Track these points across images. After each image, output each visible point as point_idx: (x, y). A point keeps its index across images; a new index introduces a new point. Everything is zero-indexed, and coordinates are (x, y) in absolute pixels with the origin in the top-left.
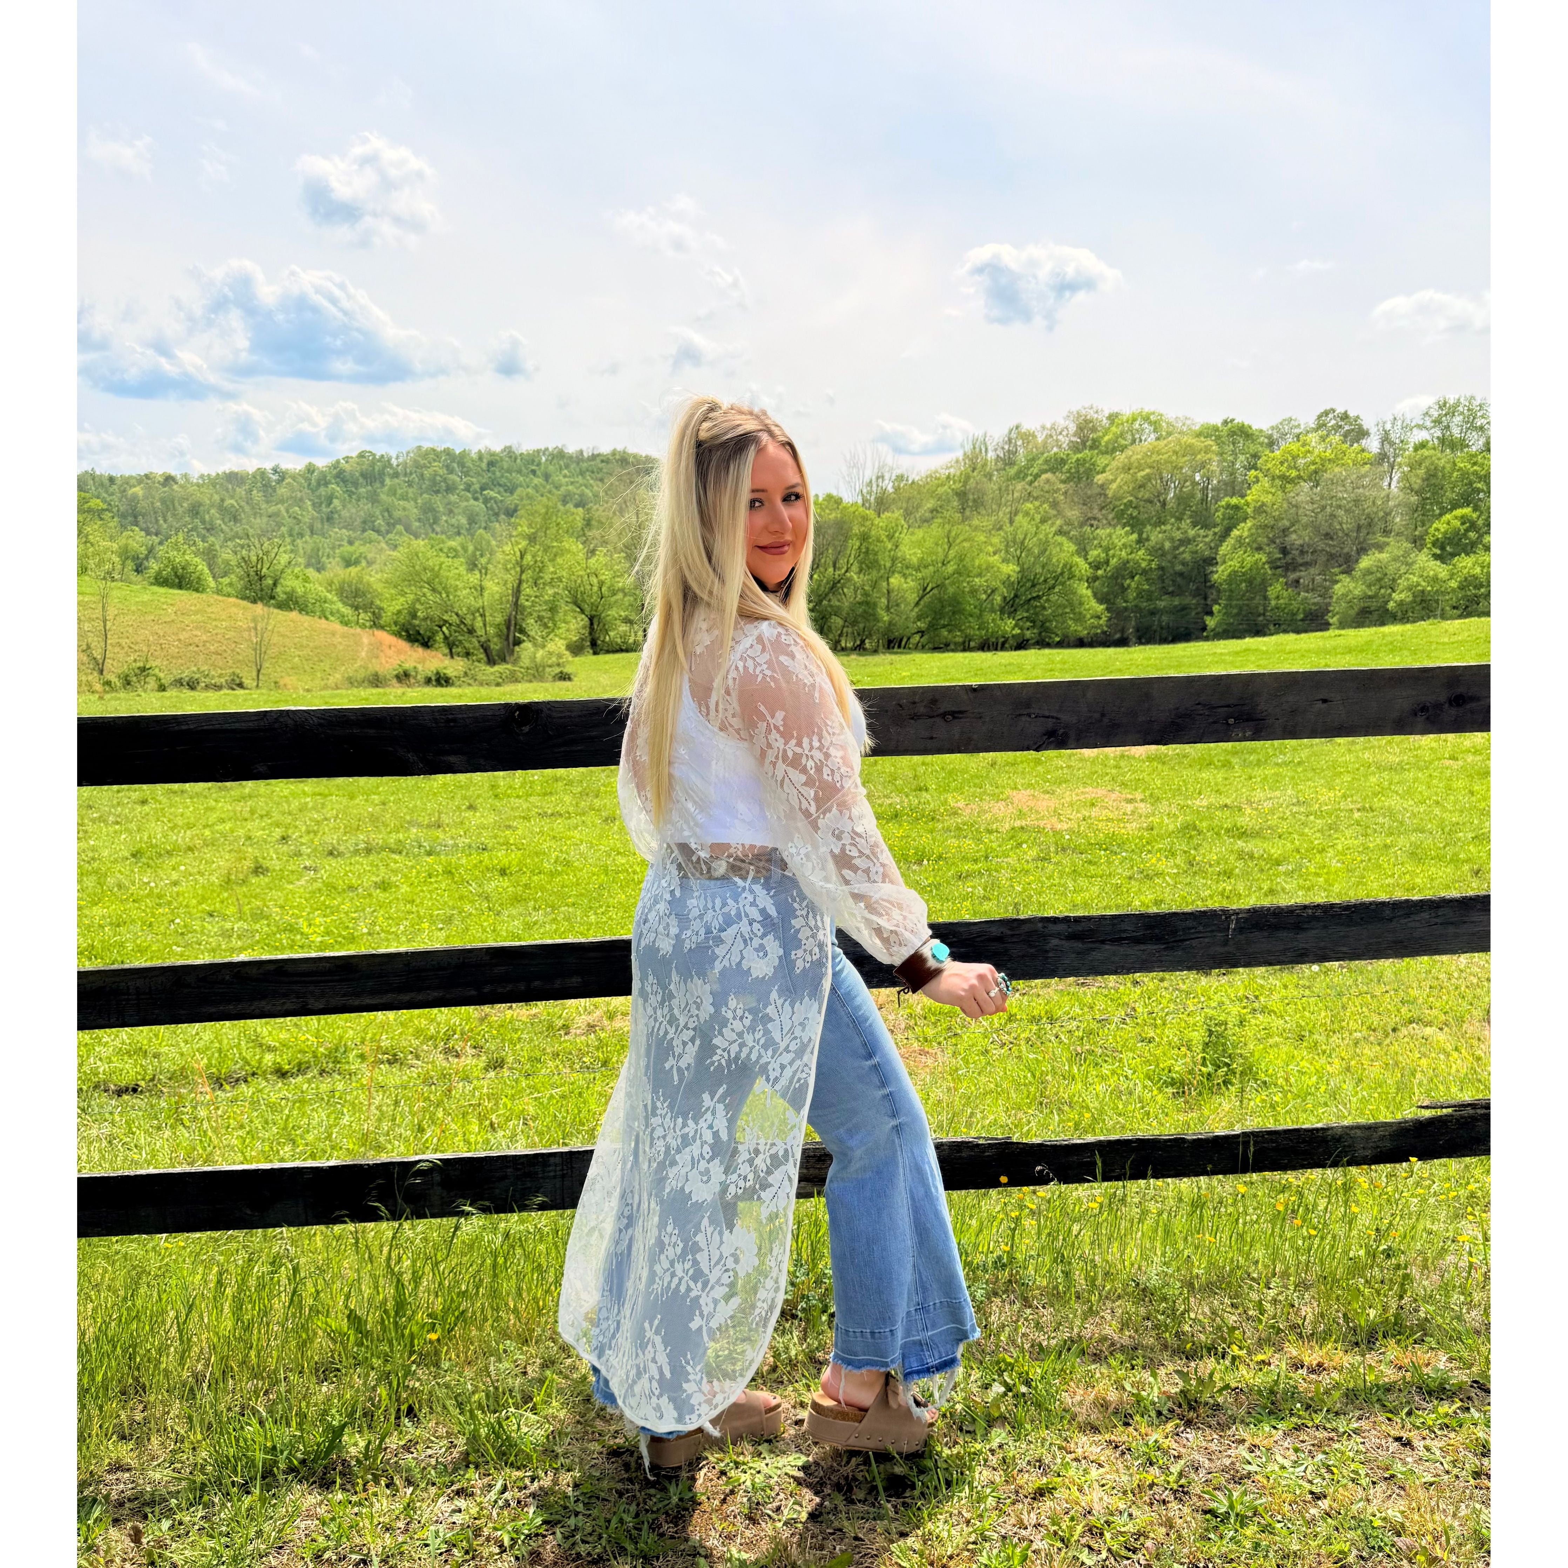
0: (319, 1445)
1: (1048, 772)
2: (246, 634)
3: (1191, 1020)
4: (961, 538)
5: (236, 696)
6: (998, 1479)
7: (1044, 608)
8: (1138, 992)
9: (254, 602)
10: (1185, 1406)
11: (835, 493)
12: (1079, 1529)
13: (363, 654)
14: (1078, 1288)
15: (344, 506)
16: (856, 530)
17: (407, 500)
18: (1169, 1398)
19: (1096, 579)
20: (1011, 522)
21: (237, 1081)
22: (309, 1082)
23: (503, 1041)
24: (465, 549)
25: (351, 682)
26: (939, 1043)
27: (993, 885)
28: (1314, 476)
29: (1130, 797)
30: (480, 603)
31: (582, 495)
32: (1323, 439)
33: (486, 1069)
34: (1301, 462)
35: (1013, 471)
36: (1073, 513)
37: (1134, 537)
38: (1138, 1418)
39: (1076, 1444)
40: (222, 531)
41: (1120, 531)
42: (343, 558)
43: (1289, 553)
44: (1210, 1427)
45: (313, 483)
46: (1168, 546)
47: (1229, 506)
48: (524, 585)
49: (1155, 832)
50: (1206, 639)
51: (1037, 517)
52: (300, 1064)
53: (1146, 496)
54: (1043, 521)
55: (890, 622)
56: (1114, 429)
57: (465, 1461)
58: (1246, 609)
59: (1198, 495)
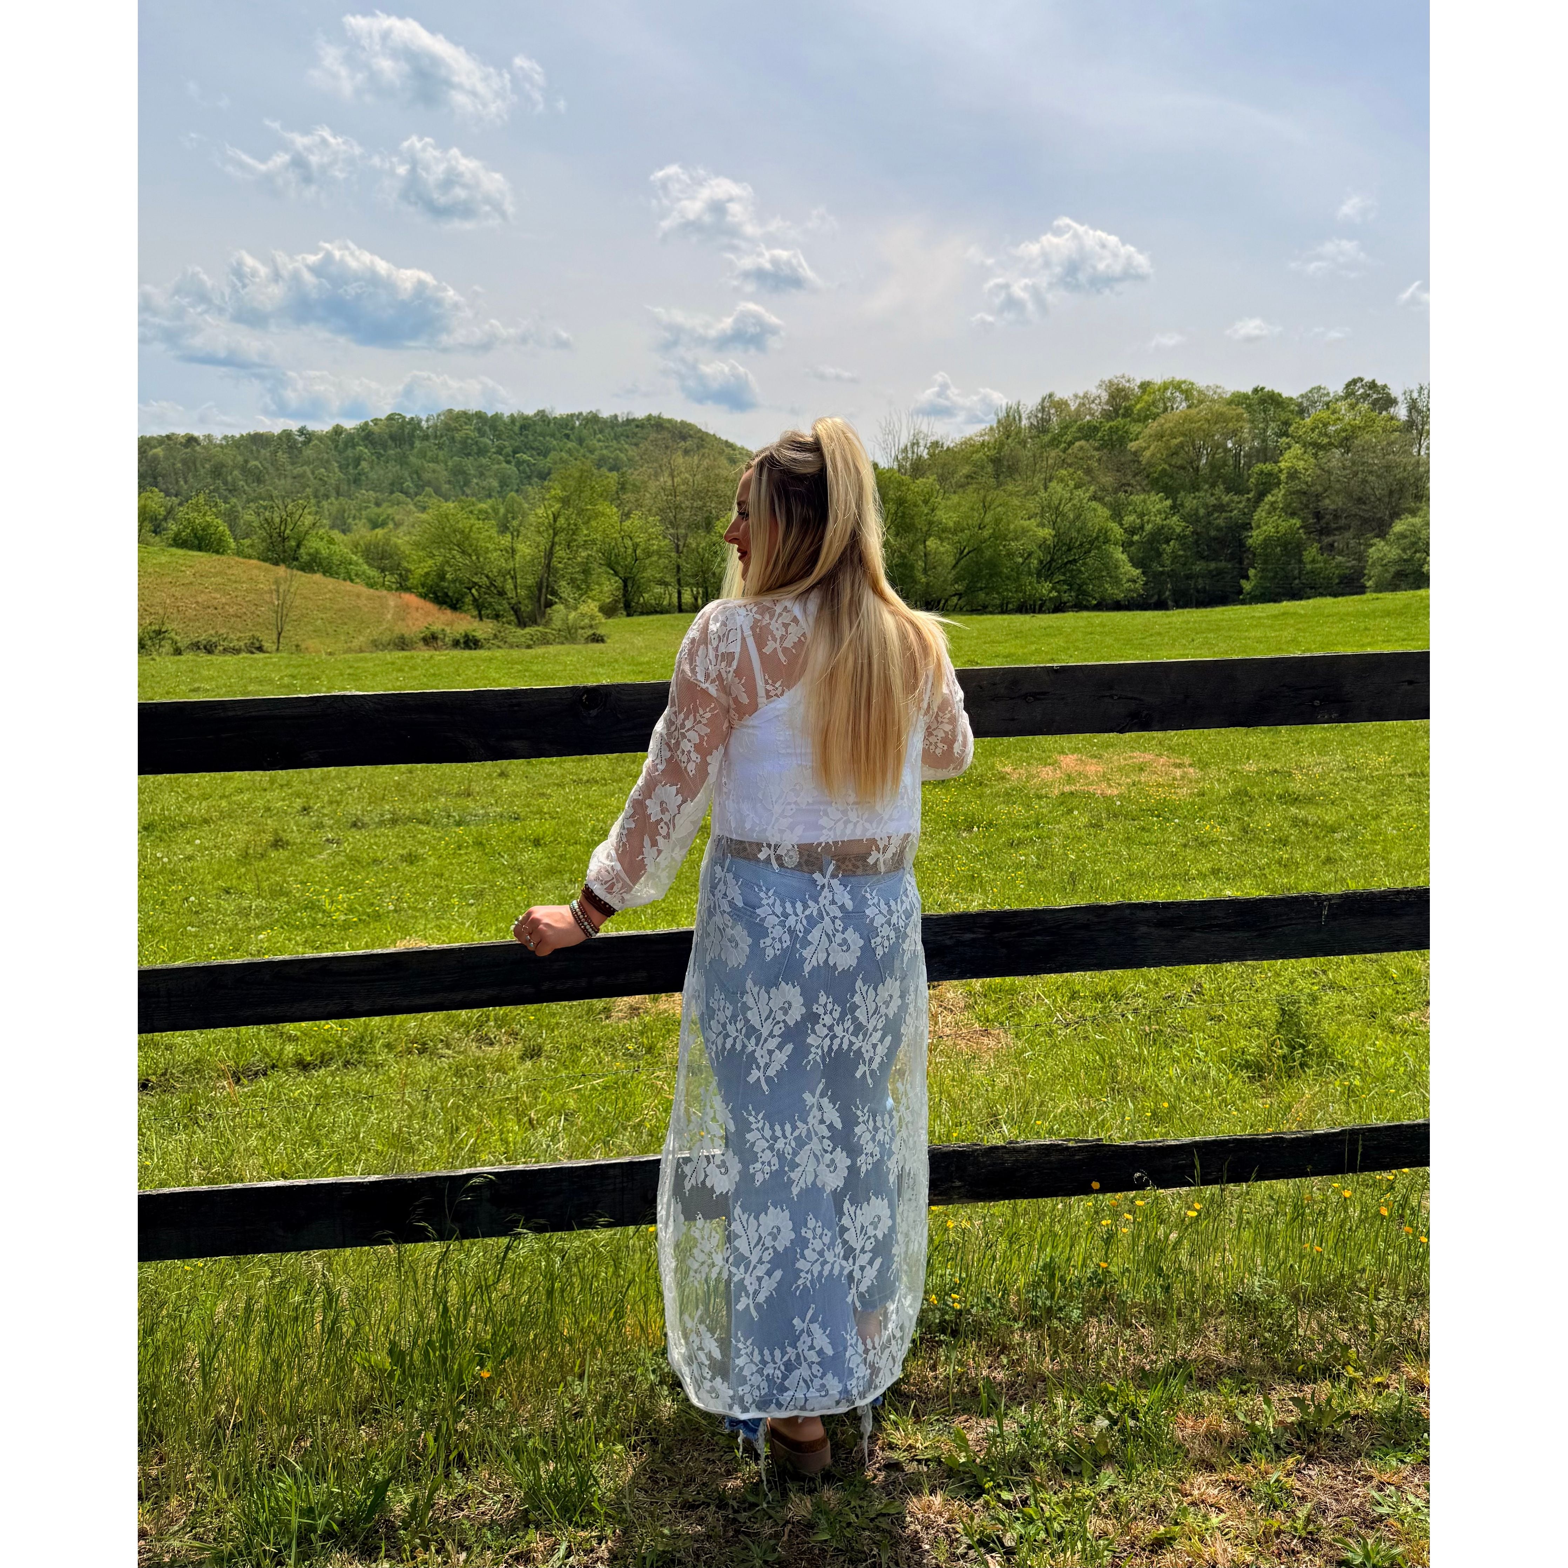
0: (359, 1504)
2: (267, 597)
4: (997, 503)
5: (256, 659)
7: (1081, 572)
9: (276, 564)
10: (1304, 1438)
13: (389, 616)
15: (372, 468)
16: (892, 494)
17: (437, 462)
18: (1286, 1428)
19: (1131, 544)
20: (1046, 488)
21: (256, 1074)
22: (333, 1074)
23: (540, 1026)
24: (496, 511)
25: (376, 645)
26: (1001, 1023)
27: (1047, 853)
28: (1346, 442)
29: (1178, 761)
30: (511, 565)
31: (617, 459)
32: (1352, 407)
33: (522, 1058)
34: (1332, 429)
35: (1047, 438)
36: (1108, 480)
37: (1169, 502)
38: (1256, 1454)
39: (1192, 1485)
40: (244, 492)
41: (1154, 497)
42: (370, 520)
43: (1323, 518)
44: (1332, 1461)
45: (341, 445)
46: (1202, 512)
47: (1262, 472)
48: (557, 548)
49: (1206, 798)
50: (1243, 602)
51: (1072, 483)
52: (323, 1055)
53: (1179, 463)
54: (1077, 487)
55: (928, 584)
56: (1146, 397)
57: (524, 1521)
58: (1282, 573)
59: (1231, 461)
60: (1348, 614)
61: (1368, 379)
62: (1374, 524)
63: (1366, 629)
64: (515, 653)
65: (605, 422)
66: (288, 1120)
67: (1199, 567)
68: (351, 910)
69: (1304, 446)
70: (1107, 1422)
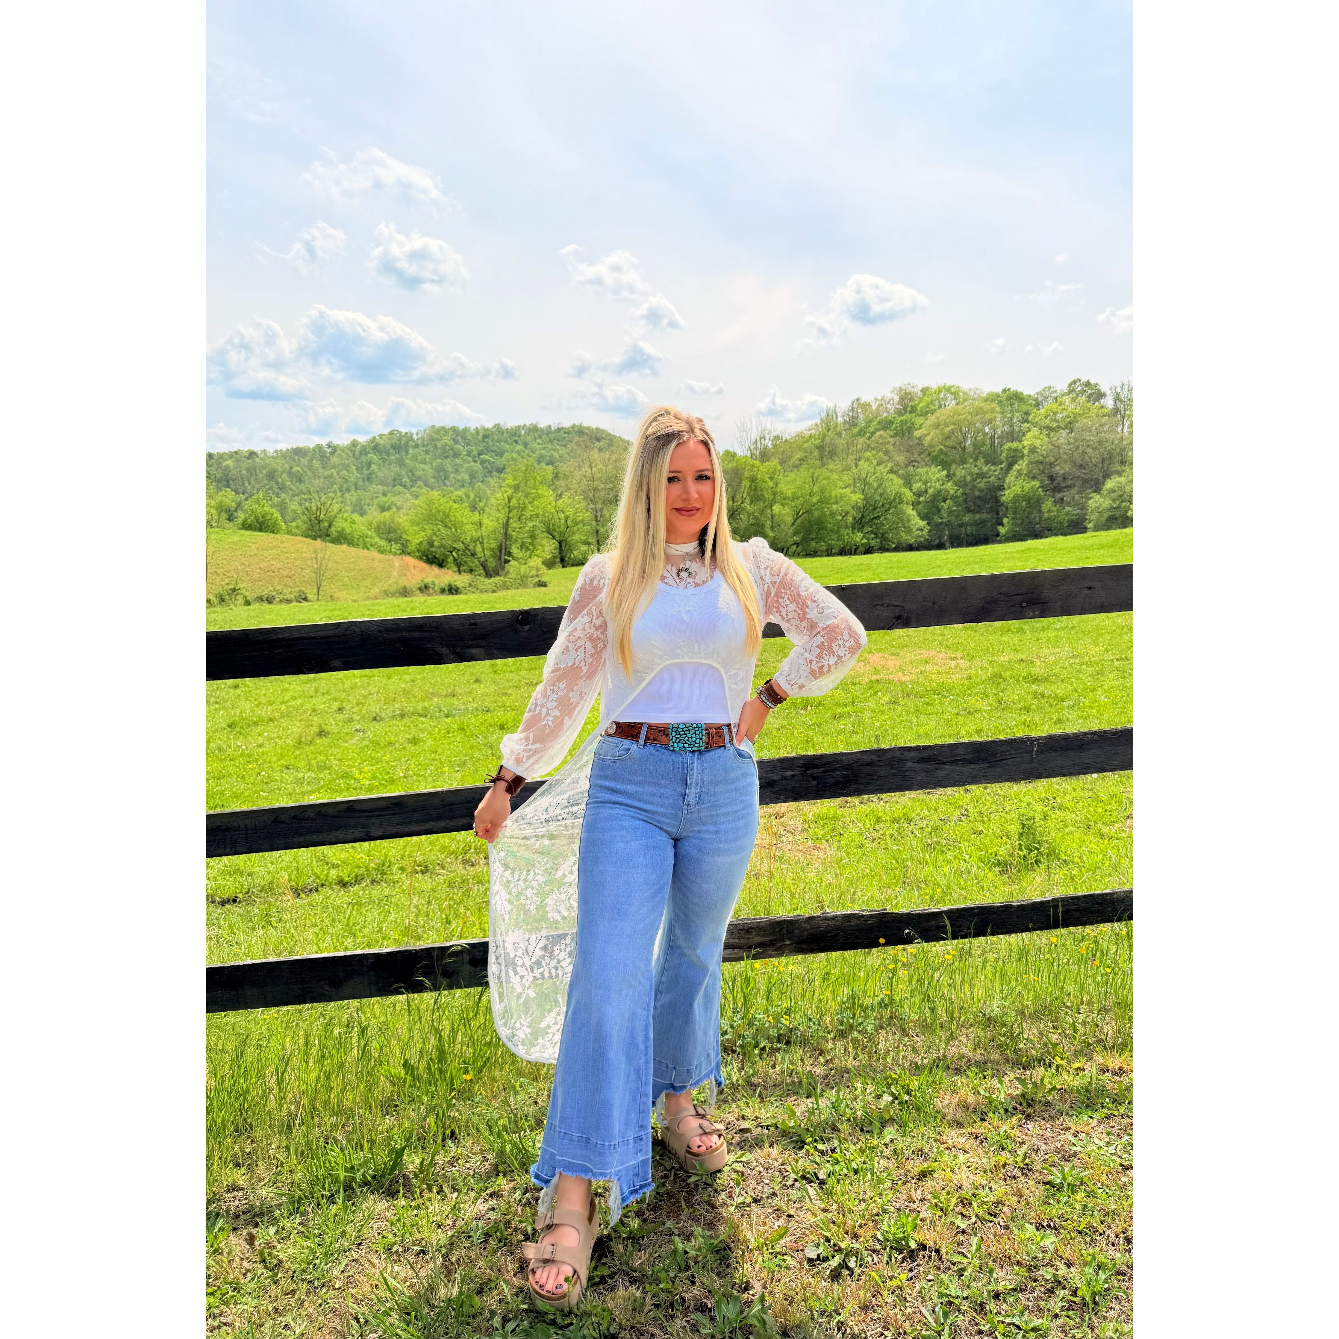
0: (385, 1164)
1: (894, 640)
3: (1008, 817)
4: (822, 478)
5: (302, 607)
7: (883, 524)
8: (969, 798)
9: (315, 539)
10: (1025, 1104)
11: (731, 450)
12: (954, 1201)
13: (395, 574)
14: (941, 1020)
15: (379, 469)
16: (746, 474)
17: (425, 463)
18: (1012, 1098)
19: (919, 503)
20: (856, 466)
22: (363, 889)
24: (468, 496)
25: (387, 594)
26: (827, 840)
27: (860, 723)
28: (1070, 426)
29: (953, 656)
30: (480, 535)
31: (551, 456)
32: (1074, 400)
34: (1059, 416)
35: (856, 430)
36: (900, 458)
37: (945, 473)
38: (990, 1114)
39: (947, 1136)
40: (291, 489)
41: (934, 469)
42: (379, 506)
43: (1055, 479)
44: (1044, 1119)
45: (357, 453)
46: (969, 478)
47: (1010, 449)
48: (511, 521)
49: (972, 681)
50: (1000, 542)
51: (875, 462)
52: (356, 876)
53: (951, 444)
54: (879, 464)
56: (926, 398)
58: (1027, 520)
59: (988, 442)
60: (1074, 548)
61: (1084, 379)
62: (1092, 483)
63: (1087, 558)
64: (484, 596)
65: (542, 431)
67: (967, 518)
68: (374, 778)
69: (1040, 429)
70: (890, 1098)
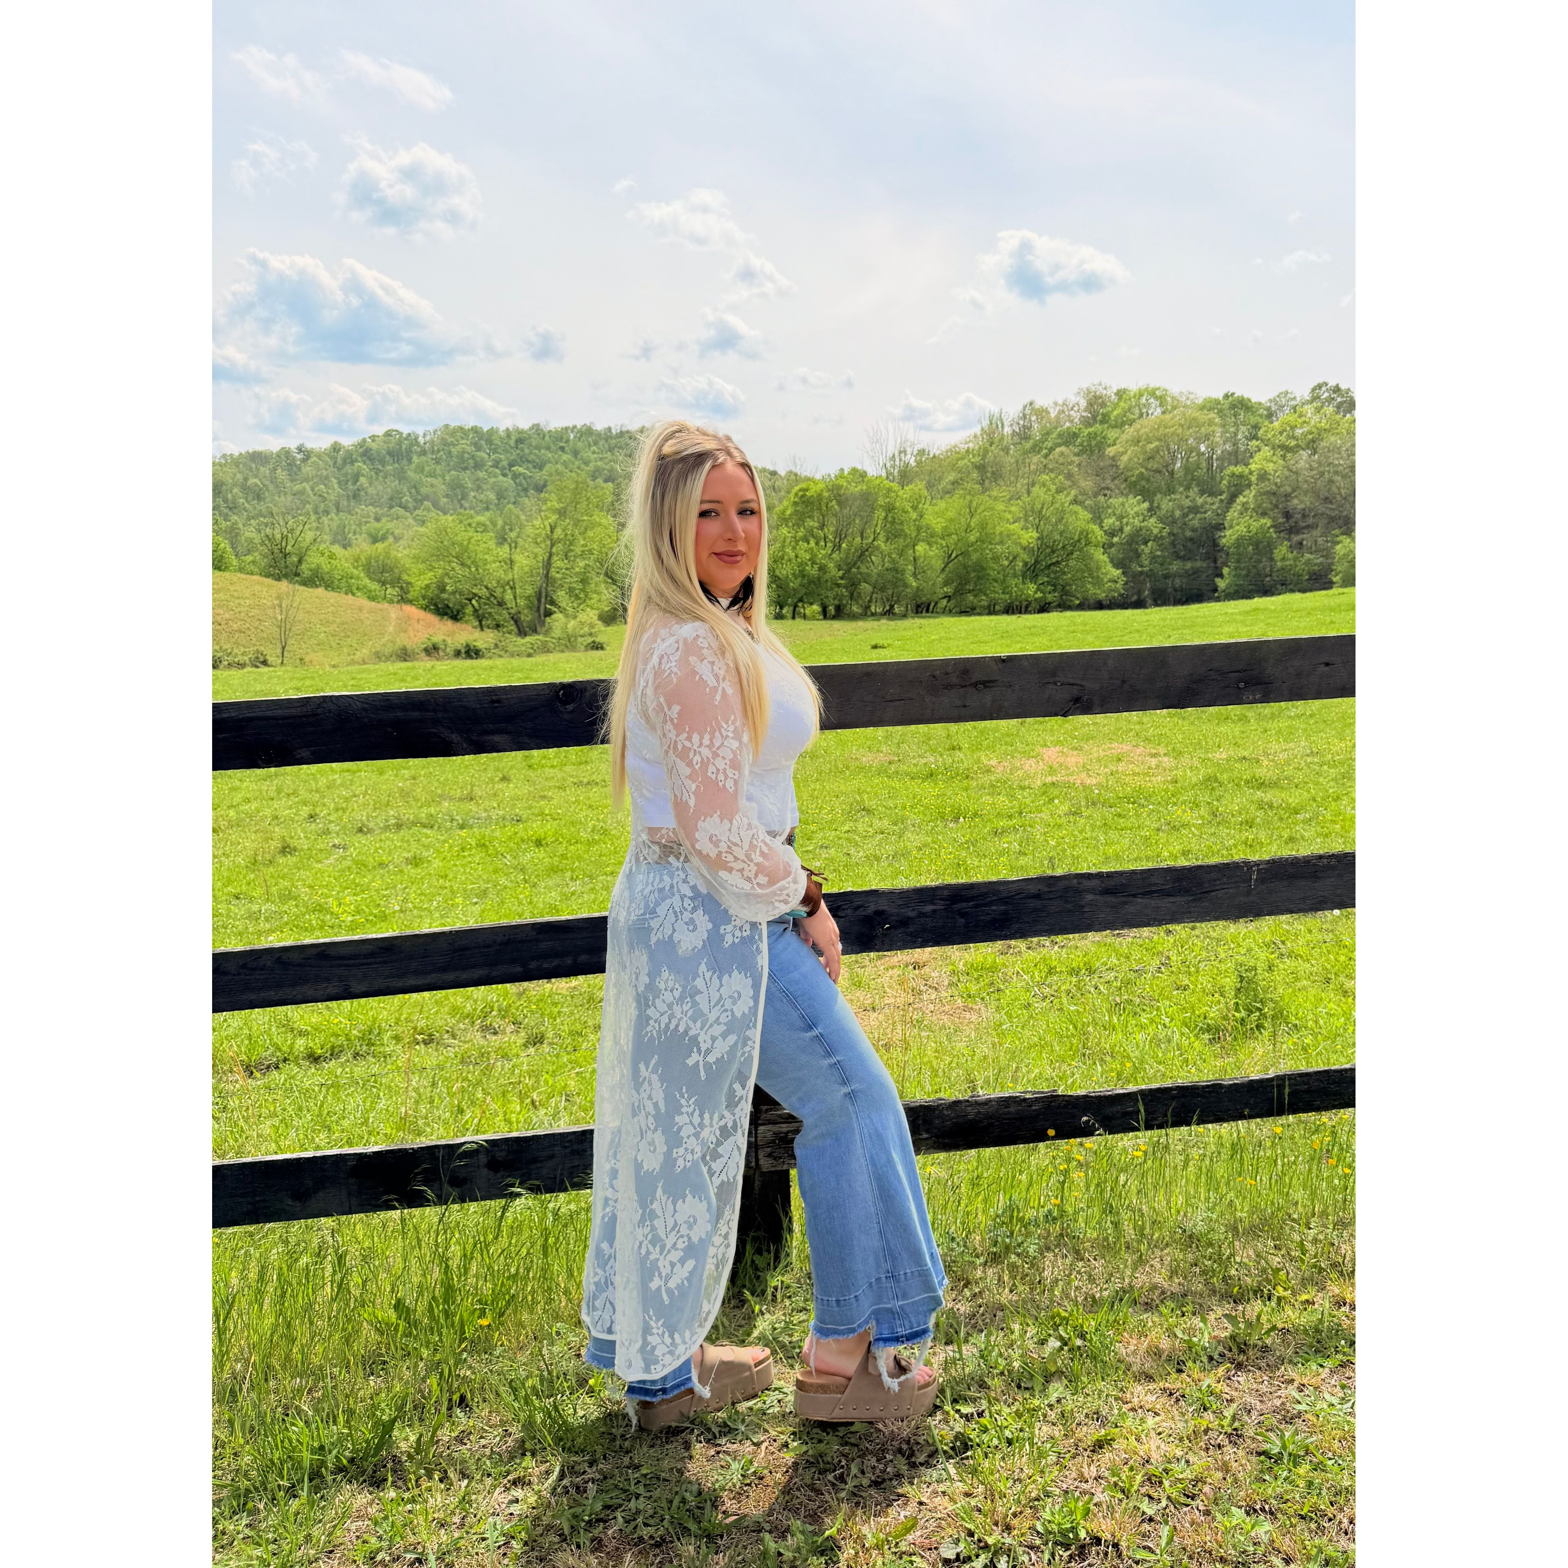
0: (368, 1442)
1: (1076, 729)
2: (270, 612)
3: (1223, 967)
4: (982, 508)
5: (260, 673)
6: (1057, 1433)
7: (1064, 573)
8: (1172, 941)
9: (278, 579)
10: (1235, 1350)
11: (860, 468)
12: (1139, 1478)
13: (391, 629)
14: (1128, 1238)
15: (371, 484)
16: (881, 501)
17: (435, 476)
18: (1219, 1342)
19: (1112, 545)
20: (1029, 493)
21: (268, 1067)
22: (342, 1065)
23: (542, 1014)
24: (494, 524)
25: (379, 657)
26: (983, 999)
27: (1028, 840)
28: (1312, 445)
29: (1154, 751)
30: (510, 577)
31: (612, 470)
32: (1318, 410)
33: (525, 1045)
34: (1298, 432)
35: (1028, 445)
36: (1087, 484)
37: (1146, 505)
38: (1190, 1364)
39: (1132, 1393)
40: (245, 509)
41: (1132, 500)
42: (370, 535)
43: (1292, 517)
44: (1260, 1369)
45: (339, 461)
46: (1178, 513)
47: (1234, 474)
48: (555, 558)
49: (1179, 785)
50: (1218, 600)
51: (1053, 488)
52: (333, 1048)
53: (1155, 467)
54: (1059, 491)
55: (918, 588)
56: (1122, 404)
57: (521, 1449)
58: (1254, 571)
59: (1204, 465)
60: (1315, 609)
61: (1332, 383)
62: (1340, 522)
63: (1332, 622)
64: (516, 662)
65: (599, 434)
66: (300, 1109)
67: (1175, 566)
68: (358, 912)
69: (1273, 448)
70: (1058, 1344)
